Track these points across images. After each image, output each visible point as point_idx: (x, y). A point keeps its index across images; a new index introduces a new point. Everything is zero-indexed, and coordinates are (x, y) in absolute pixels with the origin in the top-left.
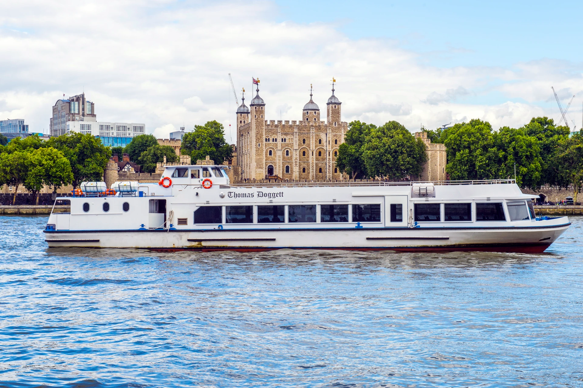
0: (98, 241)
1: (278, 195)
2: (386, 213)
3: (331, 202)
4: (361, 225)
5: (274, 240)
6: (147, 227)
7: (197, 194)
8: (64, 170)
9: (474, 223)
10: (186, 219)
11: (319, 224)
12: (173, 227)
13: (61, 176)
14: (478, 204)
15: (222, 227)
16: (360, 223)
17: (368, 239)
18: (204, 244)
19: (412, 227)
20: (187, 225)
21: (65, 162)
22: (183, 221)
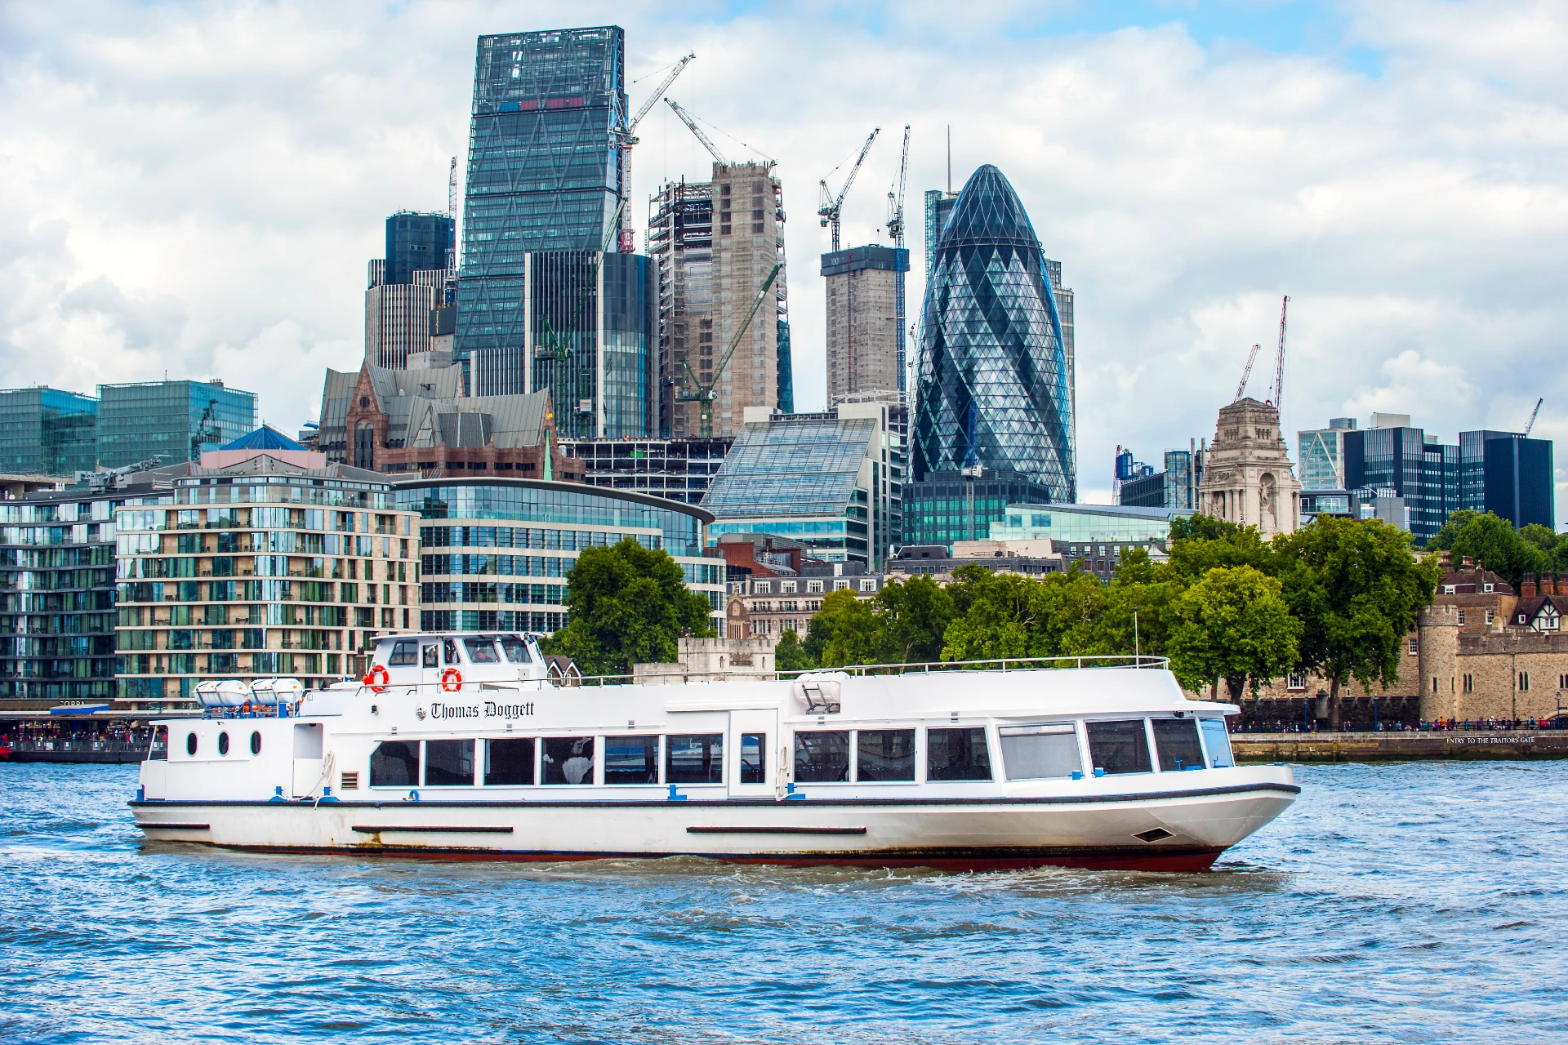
0: (206, 827)
1: (524, 712)
2: (732, 760)
3: (623, 728)
4: (679, 792)
5: (509, 830)
6: (287, 796)
7: (374, 709)
8: (1264, 630)
9: (921, 786)
10: (355, 775)
11: (600, 790)
12: (332, 794)
13: (1256, 649)
14: (931, 733)
15: (417, 796)
16: (677, 785)
17: (691, 830)
18: (387, 839)
19: (779, 799)
20: (356, 788)
21: (1265, 607)
22: (350, 781)
